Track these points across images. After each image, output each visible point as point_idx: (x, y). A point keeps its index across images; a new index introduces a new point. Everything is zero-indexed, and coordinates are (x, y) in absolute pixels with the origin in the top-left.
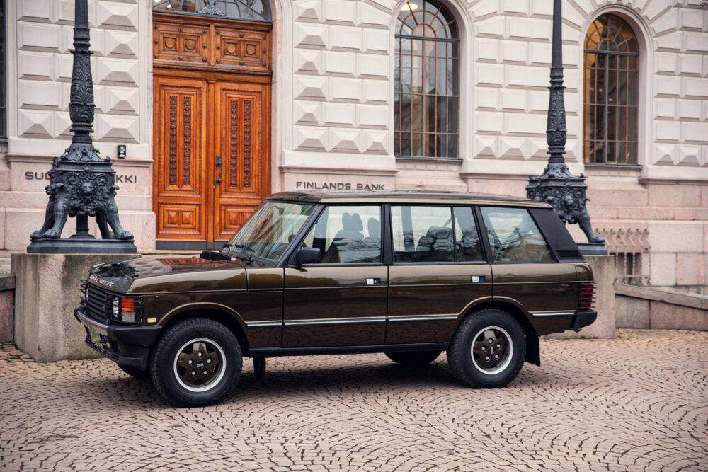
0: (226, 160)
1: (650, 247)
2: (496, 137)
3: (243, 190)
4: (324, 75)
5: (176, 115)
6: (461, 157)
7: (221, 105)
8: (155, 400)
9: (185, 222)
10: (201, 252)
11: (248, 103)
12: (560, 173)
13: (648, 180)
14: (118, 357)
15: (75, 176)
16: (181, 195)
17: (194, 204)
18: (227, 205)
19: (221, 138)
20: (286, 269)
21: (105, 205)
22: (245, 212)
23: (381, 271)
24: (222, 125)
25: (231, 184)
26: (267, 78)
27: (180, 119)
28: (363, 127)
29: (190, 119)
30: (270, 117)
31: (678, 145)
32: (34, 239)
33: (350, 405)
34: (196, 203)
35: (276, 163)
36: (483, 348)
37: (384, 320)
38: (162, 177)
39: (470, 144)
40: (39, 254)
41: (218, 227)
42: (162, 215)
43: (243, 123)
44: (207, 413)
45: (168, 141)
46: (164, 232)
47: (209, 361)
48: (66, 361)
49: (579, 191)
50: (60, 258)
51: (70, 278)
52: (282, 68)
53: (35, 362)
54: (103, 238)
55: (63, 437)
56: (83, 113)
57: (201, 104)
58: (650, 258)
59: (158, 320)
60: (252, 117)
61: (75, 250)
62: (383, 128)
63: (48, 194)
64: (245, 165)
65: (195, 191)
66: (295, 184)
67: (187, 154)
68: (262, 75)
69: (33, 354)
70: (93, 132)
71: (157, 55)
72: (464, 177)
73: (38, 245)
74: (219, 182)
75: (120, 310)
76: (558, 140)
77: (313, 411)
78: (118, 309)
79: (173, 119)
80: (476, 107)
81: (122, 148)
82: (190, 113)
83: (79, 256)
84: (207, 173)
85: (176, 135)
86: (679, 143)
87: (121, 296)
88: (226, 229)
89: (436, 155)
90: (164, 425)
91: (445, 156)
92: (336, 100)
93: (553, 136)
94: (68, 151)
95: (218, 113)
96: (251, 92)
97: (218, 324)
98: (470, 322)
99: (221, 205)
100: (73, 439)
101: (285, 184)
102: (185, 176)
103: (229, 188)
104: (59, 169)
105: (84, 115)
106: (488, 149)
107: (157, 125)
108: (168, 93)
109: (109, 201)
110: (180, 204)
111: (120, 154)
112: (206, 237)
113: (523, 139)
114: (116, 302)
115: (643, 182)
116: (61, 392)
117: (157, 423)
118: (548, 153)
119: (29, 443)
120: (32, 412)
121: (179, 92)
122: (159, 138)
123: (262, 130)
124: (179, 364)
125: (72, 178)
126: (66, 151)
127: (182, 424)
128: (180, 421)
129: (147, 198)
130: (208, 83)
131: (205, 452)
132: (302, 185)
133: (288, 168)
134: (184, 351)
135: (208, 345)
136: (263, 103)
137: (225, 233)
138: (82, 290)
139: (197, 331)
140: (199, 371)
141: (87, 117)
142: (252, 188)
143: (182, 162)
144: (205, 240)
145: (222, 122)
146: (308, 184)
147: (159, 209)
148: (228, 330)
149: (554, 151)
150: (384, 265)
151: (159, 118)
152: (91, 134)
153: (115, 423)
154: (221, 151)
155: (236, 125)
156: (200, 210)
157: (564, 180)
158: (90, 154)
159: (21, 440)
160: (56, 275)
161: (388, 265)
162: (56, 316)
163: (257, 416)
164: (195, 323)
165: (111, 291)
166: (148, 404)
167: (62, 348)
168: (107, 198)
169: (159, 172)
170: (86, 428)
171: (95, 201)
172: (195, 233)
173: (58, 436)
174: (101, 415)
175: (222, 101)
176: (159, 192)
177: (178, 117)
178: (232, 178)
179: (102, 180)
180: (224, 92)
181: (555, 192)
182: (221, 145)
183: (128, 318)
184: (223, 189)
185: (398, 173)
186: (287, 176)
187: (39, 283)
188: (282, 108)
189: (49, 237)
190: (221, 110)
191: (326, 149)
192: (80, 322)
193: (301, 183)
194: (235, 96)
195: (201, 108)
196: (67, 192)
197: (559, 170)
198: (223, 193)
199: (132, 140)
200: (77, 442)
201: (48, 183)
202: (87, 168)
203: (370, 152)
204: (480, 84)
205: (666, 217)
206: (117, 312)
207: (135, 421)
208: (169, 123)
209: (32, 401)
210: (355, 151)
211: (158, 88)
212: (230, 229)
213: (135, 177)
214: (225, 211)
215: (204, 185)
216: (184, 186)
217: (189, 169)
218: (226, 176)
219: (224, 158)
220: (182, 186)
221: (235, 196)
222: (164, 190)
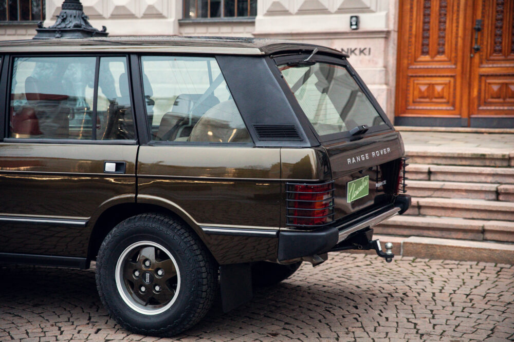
0: (489, 23)
3: (509, 57)
9: (436, 96)
16: (434, 66)
17: (447, 76)
18: (488, 76)
22: (510, 84)
25: (495, 51)
34: (449, 74)
38: (413, 47)
41: (476, 101)
42: (411, 89)
45: (422, 7)
46: (413, 107)
65: (450, 60)
67: (443, 20)
74: (477, 50)
81: (354, 19)
84: (464, 40)
88: (486, 103)
99: (481, 76)
102: (439, 44)
103: (490, 55)
110: (432, 76)
111: (351, 25)
112: (460, 114)
122: (411, 5)
129: (380, 71)
137: (485, 108)
143: (436, 29)
144: (459, 116)
147: (408, 82)
154: (483, 13)
156: (455, 82)
172: (448, 108)
176: (409, 64)
184: (484, 57)
198: (484, 62)
199: (366, 10)
212: (491, 104)
213: (370, 49)
214: (486, 82)
215: (460, 54)
216: (438, 56)
217: (444, 37)
218: (487, 42)
219: (486, 22)
220: (435, 56)
221: (499, 65)
222: (415, 61)
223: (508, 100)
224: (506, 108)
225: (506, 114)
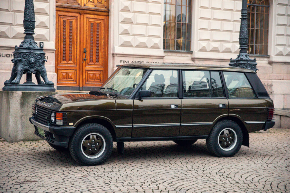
0: (88, 50)
1: (273, 92)
2: (207, 42)
3: (96, 64)
4: (133, 12)
5: (66, 29)
6: (192, 51)
7: (86, 25)
8: (70, 162)
9: (69, 78)
10: (90, 91)
11: (98, 24)
12: (245, 57)
13: (273, 62)
14: (54, 142)
15: (26, 55)
16: (68, 66)
17: (73, 70)
18: (88, 71)
19: (86, 40)
20: (134, 100)
21: (40, 69)
22: (97, 74)
23: (178, 102)
24: (86, 34)
25: (91, 61)
26: (107, 13)
27: (67, 31)
28: (150, 36)
29: (72, 31)
30: (108, 31)
31: (285, 47)
32: (6, 84)
33: (164, 165)
34: (74, 69)
35: (111, 52)
36: (223, 138)
37: (179, 125)
38: (59, 57)
39: (196, 45)
40: (10, 91)
41: (84, 80)
42: (59, 74)
43: (96, 33)
44: (98, 169)
45: (62, 40)
46: (60, 82)
47: (98, 144)
48: (22, 142)
49: (254, 66)
50: (20, 93)
51: (24, 103)
52: (114, 9)
53: (7, 142)
54: (38, 84)
55: (31, 182)
56: (30, 25)
57: (77, 24)
58: (273, 97)
59: (74, 124)
60: (100, 30)
61: (26, 89)
62: (159, 37)
63: (13, 63)
64: (97, 52)
65: (74, 64)
66: (119, 61)
67: (71, 47)
68: (105, 12)
69: (6, 138)
70: (34, 34)
71: (57, 1)
72: (193, 59)
73: (8, 87)
74: (85, 60)
75: (55, 119)
76: (245, 42)
77: (148, 168)
78: (54, 118)
79: (64, 31)
80: (199, 28)
81: (42, 43)
82: (72, 28)
83: (28, 93)
84: (80, 56)
85: (66, 38)
86: (286, 46)
87: (56, 112)
88: (88, 81)
89: (181, 50)
90: (79, 175)
91: (185, 50)
92: (138, 24)
93: (242, 41)
94: (23, 43)
95: (85, 29)
96: (100, 19)
97: (102, 126)
98: (218, 126)
99: (86, 70)
100: (36, 183)
101: (115, 61)
102: (70, 57)
103: (89, 62)
104: (18, 51)
105: (30, 26)
106: (204, 47)
107: (57, 34)
108: (62, 19)
109: (42, 67)
110: (67, 70)
112: (79, 85)
113: (219, 43)
114: (53, 115)
115: (270, 63)
116: (24, 158)
117: (75, 174)
118: (239, 48)
119: (14, 185)
120: (12, 168)
121: (67, 18)
122: (58, 39)
123: (105, 37)
124: (83, 145)
125: (25, 56)
126: (22, 43)
127: (88, 175)
128: (86, 173)
129: (53, 66)
130: (81, 15)
131: (104, 191)
132: (123, 62)
133: (116, 54)
134: (86, 139)
135: (97, 136)
136: (105, 25)
137: (88, 83)
138: (33, 109)
139: (92, 130)
140: (93, 149)
141: (32, 27)
142: (100, 63)
143: (68, 50)
144: (79, 86)
145: (86, 32)
146: (125, 61)
147: (58, 71)
148: (107, 129)
149: (242, 48)
150: (179, 99)
151: (58, 30)
152: (33, 35)
153: (55, 174)
154: (86, 46)
155: (93, 34)
156: (76, 72)
157: (247, 61)
158: (33, 44)
159: (10, 183)
160: (18, 101)
161: (181, 99)
162: (17, 121)
163: (122, 171)
164: (91, 126)
165: (50, 110)
166: (67, 164)
167: (20, 136)
168: (41, 66)
169: (58, 55)
170: (41, 177)
171: (36, 67)
172: (74, 83)
173: (28, 181)
174: (46, 170)
175: (86, 23)
176: (58, 64)
177: (67, 30)
178: (91, 58)
179: (39, 57)
180: (88, 19)
181: (243, 66)
182: (86, 43)
183: (59, 123)
184: (87, 63)
185: (165, 57)
186: (116, 57)
187: (10, 105)
188: (114, 27)
189: (14, 83)
190: (86, 27)
191: (133, 46)
192: (32, 123)
193: (122, 61)
194: (92, 21)
195: (77, 26)
196: (23, 62)
197: (245, 56)
198: (87, 65)
199: (46, 40)
200: (39, 184)
201: (13, 58)
202: (32, 51)
203: (152, 47)
204: (201, 18)
205: (279, 79)
206: (54, 120)
207: (64, 173)
208: (63, 33)
209: (10, 162)
210: (146, 47)
211: (58, 16)
212: (90, 81)
213: (48, 57)
214: (88, 73)
215: (78, 61)
216: (69, 61)
217: (72, 54)
218: (88, 57)
219: (87, 49)
220: (68, 61)
221: (92, 67)
222: (60, 63)
223: (96, 80)
224: (95, 83)
225: (95, 86)
